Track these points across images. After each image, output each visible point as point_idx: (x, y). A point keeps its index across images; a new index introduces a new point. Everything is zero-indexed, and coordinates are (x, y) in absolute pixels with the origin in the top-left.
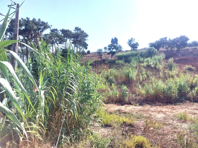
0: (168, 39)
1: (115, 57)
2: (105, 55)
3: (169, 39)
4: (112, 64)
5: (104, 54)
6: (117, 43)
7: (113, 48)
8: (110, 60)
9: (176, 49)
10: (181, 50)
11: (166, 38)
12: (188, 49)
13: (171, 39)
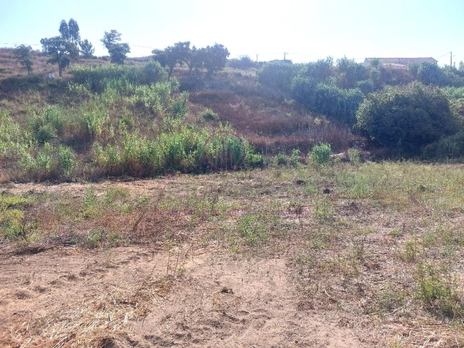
0: (191, 47)
1: (70, 73)
2: (42, 61)
3: (194, 47)
4: (57, 91)
5: (42, 58)
6: (76, 36)
7: (62, 47)
8: (53, 79)
9: (205, 70)
10: (215, 75)
11: (188, 44)
12: (226, 74)
13: (198, 48)
